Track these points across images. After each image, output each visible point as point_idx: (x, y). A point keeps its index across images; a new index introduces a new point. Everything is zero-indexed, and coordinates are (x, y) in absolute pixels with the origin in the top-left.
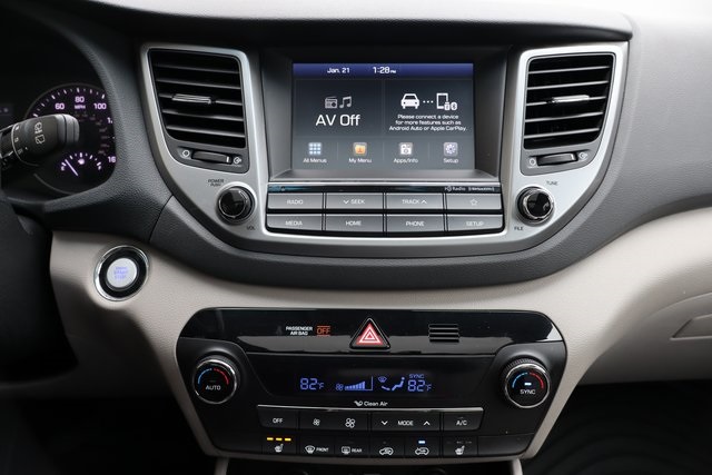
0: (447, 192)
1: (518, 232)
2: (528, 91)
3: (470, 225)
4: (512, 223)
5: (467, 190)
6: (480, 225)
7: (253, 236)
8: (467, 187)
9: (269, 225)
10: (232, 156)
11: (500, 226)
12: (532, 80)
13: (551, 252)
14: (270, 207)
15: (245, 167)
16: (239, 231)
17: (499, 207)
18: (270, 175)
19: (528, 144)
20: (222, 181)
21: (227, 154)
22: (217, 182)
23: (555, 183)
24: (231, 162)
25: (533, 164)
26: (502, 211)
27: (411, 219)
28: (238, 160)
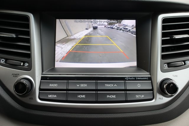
0: (126, 80)
1: (161, 100)
2: (162, 33)
3: (137, 97)
4: (159, 96)
5: (135, 79)
6: (142, 97)
7: (32, 103)
9: (41, 97)
10: (24, 62)
11: (152, 97)
12: (164, 28)
13: (175, 109)
14: (41, 88)
15: (30, 68)
16: (25, 100)
17: (151, 88)
18: (43, 71)
19: (163, 57)
20: (19, 75)
21: (22, 62)
22: (16, 75)
23: (177, 76)
24: (24, 65)
25: (166, 66)
26: (152, 90)
27: (110, 94)
28: (27, 64)
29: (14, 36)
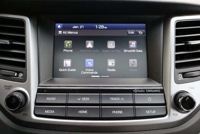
0: (134, 93)
1: (175, 116)
2: (176, 38)
3: (148, 113)
4: (173, 112)
5: (145, 92)
6: (154, 113)
7: (26, 119)
8: (145, 90)
9: (36, 113)
10: (18, 73)
11: (165, 113)
12: (178, 32)
13: (192, 127)
14: (37, 102)
15: (24, 79)
16: (19, 116)
17: (164, 102)
18: (39, 82)
19: (178, 66)
20: (12, 87)
21: (16, 72)
22: (9, 87)
23: (193, 88)
24: (18, 76)
25: (180, 77)
26: (165, 104)
27: (116, 109)
28: (21, 75)
29: (8, 42)
